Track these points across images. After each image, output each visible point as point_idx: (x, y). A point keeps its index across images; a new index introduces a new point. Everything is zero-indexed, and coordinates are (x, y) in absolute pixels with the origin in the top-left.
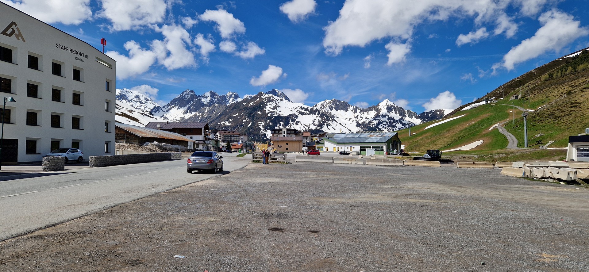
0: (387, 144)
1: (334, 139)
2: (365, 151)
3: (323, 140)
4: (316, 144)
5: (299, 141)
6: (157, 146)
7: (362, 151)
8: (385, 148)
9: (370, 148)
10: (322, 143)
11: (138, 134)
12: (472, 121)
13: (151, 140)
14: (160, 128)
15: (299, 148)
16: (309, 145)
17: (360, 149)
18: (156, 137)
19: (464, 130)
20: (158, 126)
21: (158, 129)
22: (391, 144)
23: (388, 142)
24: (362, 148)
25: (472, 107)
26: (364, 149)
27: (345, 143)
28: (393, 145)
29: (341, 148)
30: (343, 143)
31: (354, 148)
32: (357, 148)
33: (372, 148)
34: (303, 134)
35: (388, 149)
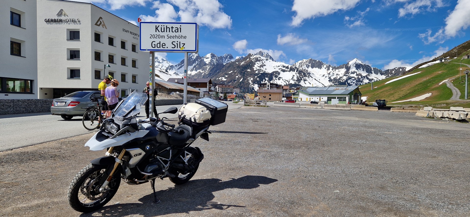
0: (349, 96)
1: (307, 91)
2: (331, 101)
3: (298, 92)
4: (292, 95)
5: (280, 93)
6: (179, 95)
7: (329, 101)
8: (347, 99)
9: (336, 98)
10: (298, 95)
11: (167, 87)
12: (427, 77)
13: (175, 90)
14: (177, 82)
15: (280, 98)
16: (288, 96)
17: (328, 99)
18: (177, 88)
19: (419, 84)
20: (176, 81)
21: (176, 83)
22: (352, 96)
23: (350, 94)
24: (329, 98)
25: (428, 65)
26: (330, 99)
27: (315, 95)
28: (354, 96)
29: (312, 98)
30: (314, 95)
31: (322, 98)
32: (325, 99)
33: (337, 99)
34: (283, 88)
35: (350, 99)
